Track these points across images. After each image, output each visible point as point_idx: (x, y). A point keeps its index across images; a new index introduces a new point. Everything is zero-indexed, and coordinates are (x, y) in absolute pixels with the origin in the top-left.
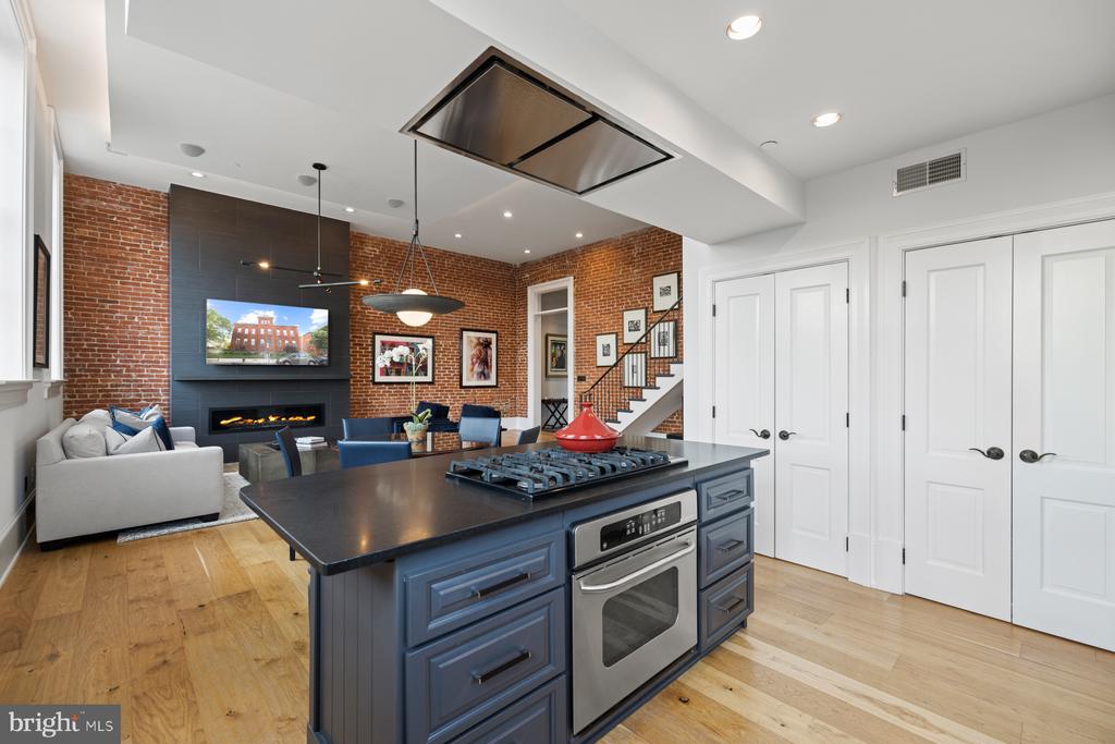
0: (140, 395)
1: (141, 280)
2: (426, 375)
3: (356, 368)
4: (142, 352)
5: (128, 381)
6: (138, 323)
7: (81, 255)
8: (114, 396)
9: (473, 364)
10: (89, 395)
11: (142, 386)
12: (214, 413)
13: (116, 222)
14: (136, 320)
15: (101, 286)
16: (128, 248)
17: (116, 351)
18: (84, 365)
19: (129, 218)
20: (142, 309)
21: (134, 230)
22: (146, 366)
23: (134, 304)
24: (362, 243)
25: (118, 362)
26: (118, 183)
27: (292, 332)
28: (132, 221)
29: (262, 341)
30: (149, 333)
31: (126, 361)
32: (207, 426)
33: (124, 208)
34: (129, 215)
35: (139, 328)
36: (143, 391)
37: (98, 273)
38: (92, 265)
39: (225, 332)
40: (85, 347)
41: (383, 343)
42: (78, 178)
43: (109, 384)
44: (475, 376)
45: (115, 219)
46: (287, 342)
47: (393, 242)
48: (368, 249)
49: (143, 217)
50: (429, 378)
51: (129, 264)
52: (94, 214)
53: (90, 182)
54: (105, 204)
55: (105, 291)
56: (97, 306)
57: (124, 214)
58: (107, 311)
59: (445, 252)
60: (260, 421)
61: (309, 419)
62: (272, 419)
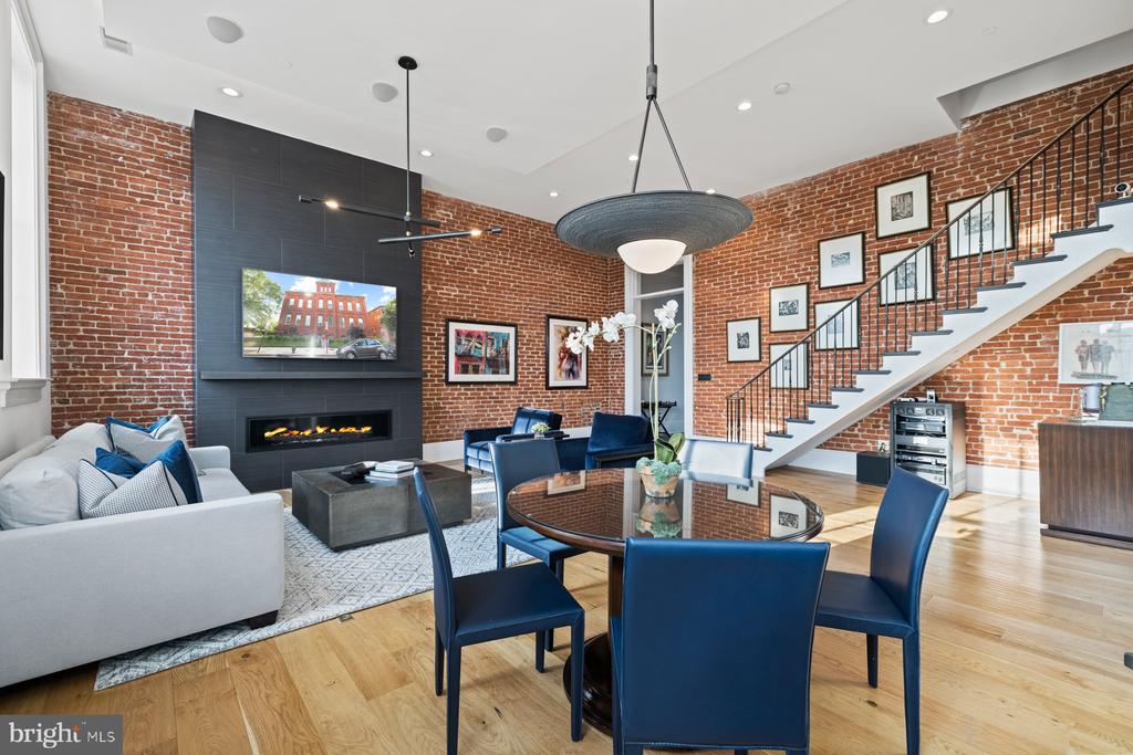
0: (156, 400)
1: (156, 243)
2: (508, 373)
3: (430, 363)
4: (159, 342)
5: (139, 380)
6: (152, 302)
7: (74, 207)
8: (121, 401)
9: (562, 359)
10: (86, 399)
11: (158, 387)
12: (252, 422)
13: (122, 164)
14: (150, 298)
15: (103, 250)
16: (138, 199)
17: (123, 340)
18: (80, 359)
19: (140, 159)
20: (159, 283)
21: (147, 176)
22: (164, 361)
23: (148, 276)
24: (433, 205)
25: (126, 355)
26: (125, 110)
28: (144, 163)
29: (320, 319)
30: (167, 316)
31: (137, 354)
32: (244, 440)
33: (133, 145)
34: (139, 155)
35: (154, 309)
36: (160, 393)
37: (98, 232)
38: (89, 220)
39: (273, 304)
40: (81, 333)
41: (458, 333)
42: (69, 100)
43: (114, 384)
44: (563, 374)
45: (120, 159)
46: (351, 320)
47: (469, 205)
48: (440, 213)
49: (157, 159)
50: (511, 378)
51: (140, 222)
52: (94, 151)
53: (87, 107)
54: (106, 138)
55: (109, 258)
56: (98, 277)
57: (133, 153)
58: (110, 285)
59: (529, 220)
60: (307, 433)
61: (364, 430)
62: (320, 430)
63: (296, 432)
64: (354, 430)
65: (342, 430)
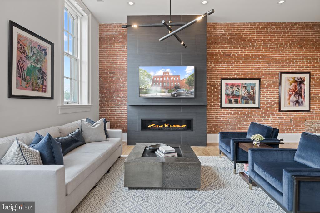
0: (121, 111)
1: (122, 63)
2: (254, 103)
3: (212, 99)
4: (122, 93)
5: (118, 105)
6: (121, 81)
7: (104, 55)
8: (114, 111)
9: (290, 95)
10: (106, 111)
11: (122, 107)
13: (114, 40)
14: (120, 80)
15: (110, 67)
16: (118, 50)
17: (114, 93)
18: (105, 99)
19: (118, 37)
20: (122, 75)
21: (120, 42)
22: (124, 99)
23: (120, 73)
24: (215, 28)
25: (115, 98)
26: (115, 23)
27: (177, 78)
28: (119, 38)
29: (165, 84)
30: (124, 85)
31: (117, 97)
32: (140, 127)
33: (116, 33)
34: (118, 36)
35: (121, 83)
36: (123, 109)
37: (109, 62)
38: (107, 58)
39: (149, 80)
40: (105, 92)
41: (227, 84)
42: (103, 25)
43: (112, 106)
44: (291, 104)
45: (114, 39)
46: (175, 83)
47: (233, 24)
48: (218, 31)
49: (122, 36)
50: (256, 105)
51: (118, 57)
52: (108, 38)
53: (106, 25)
54: (111, 33)
55: (111, 69)
56: (109, 75)
57: (116, 36)
58: (111, 77)
59: (268, 24)
60: (161, 126)
61: (183, 126)
62: (166, 126)
63: (158, 126)
64: (179, 126)
65: (174, 126)
